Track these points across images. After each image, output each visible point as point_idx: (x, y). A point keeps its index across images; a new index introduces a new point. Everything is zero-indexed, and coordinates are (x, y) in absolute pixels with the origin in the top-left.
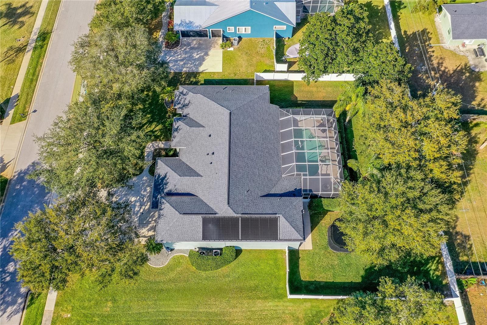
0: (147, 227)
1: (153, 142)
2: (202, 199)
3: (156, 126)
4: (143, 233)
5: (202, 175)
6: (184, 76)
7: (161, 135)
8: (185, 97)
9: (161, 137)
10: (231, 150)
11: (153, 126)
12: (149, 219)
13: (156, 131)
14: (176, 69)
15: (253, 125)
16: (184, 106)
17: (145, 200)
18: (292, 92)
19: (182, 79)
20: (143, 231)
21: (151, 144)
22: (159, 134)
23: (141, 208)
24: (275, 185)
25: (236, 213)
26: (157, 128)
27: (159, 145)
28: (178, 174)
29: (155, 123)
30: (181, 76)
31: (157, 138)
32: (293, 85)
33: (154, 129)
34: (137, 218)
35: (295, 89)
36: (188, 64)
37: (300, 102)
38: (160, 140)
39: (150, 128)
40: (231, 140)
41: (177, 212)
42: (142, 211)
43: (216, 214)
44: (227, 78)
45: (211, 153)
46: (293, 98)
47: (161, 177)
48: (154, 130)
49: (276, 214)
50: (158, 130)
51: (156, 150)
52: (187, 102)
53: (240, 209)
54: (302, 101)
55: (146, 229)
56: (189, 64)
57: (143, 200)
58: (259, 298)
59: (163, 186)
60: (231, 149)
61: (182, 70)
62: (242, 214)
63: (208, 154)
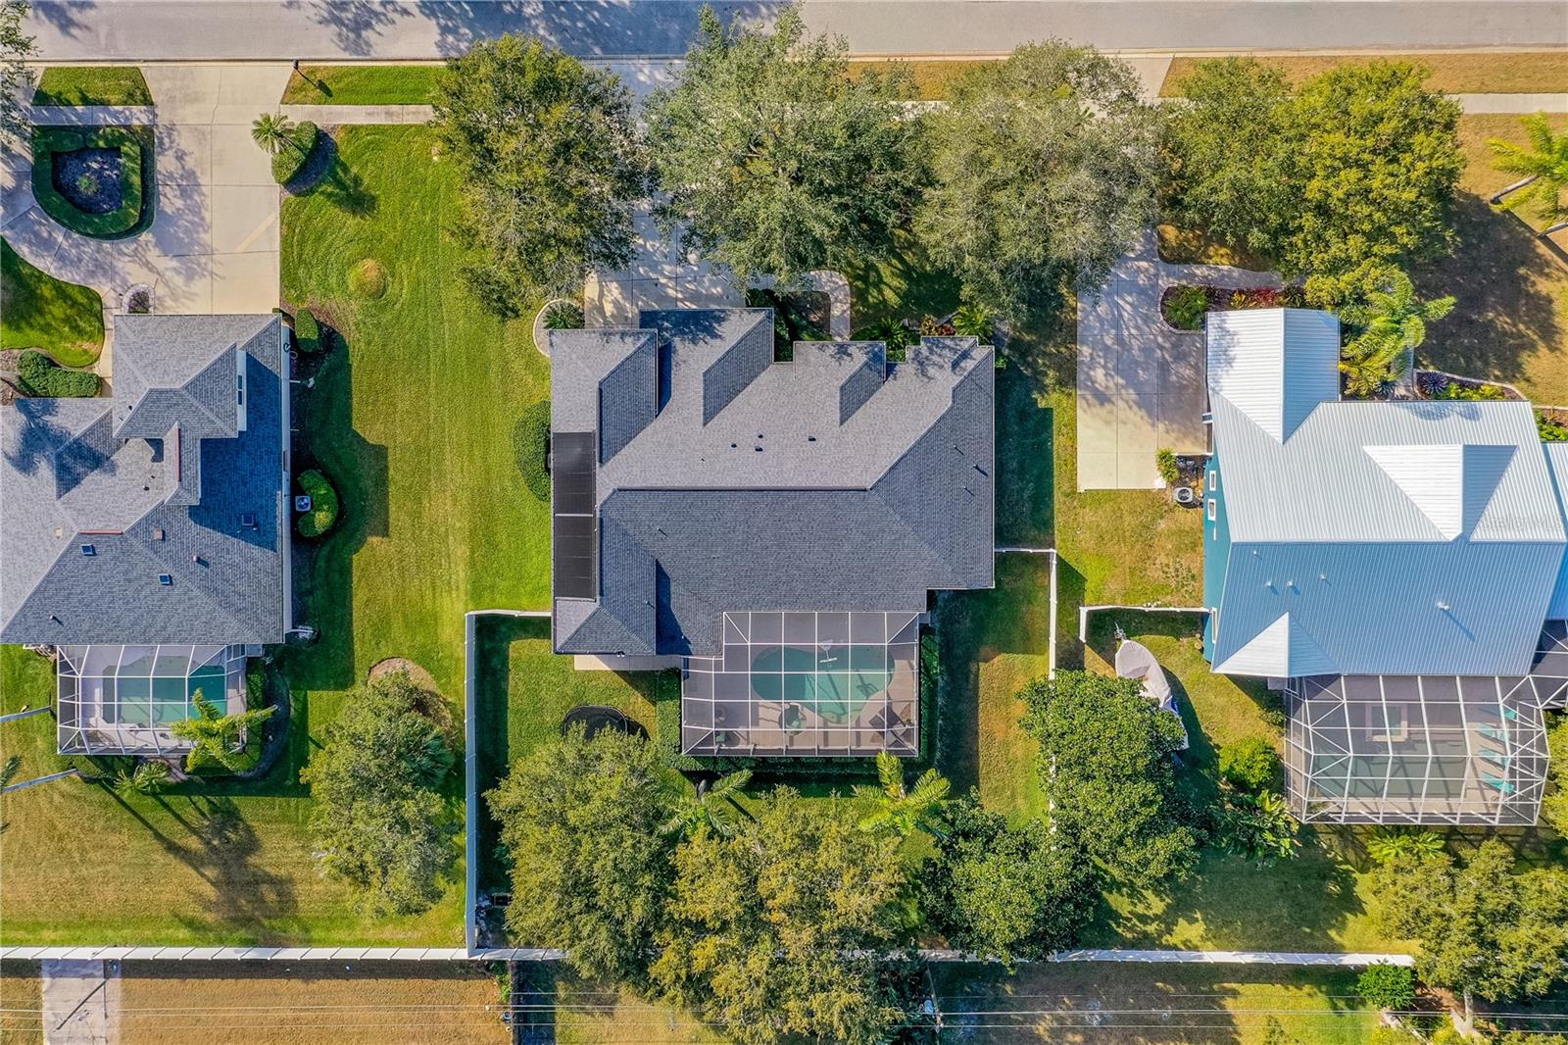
0: (623, 298)
1: (848, 288)
2: (648, 428)
3: (895, 290)
4: (610, 291)
5: (709, 425)
6: (1063, 350)
7: (869, 306)
8: (948, 366)
9: (864, 307)
10: (757, 494)
11: (895, 283)
12: (643, 301)
13: (880, 292)
14: (1087, 328)
15: (847, 548)
16: (921, 364)
17: (692, 287)
18: (1007, 647)
19: (1054, 346)
20: (613, 290)
21: (841, 283)
22: (871, 300)
23: (670, 278)
24: (695, 594)
25: (602, 506)
26: (889, 294)
27: (839, 304)
28: (713, 367)
29: (904, 286)
30: (1064, 343)
31: (860, 295)
32: (1033, 653)
33: (885, 284)
34: (645, 271)
35: (1019, 659)
36: (1105, 357)
37: (974, 670)
38: (852, 305)
39: (888, 273)
40: (786, 493)
41: (605, 375)
42: (663, 281)
43: (601, 461)
44: (1055, 473)
45: (762, 443)
46: (984, 650)
47: (715, 325)
48: (883, 287)
49: (601, 594)
50: (883, 296)
51: (825, 296)
52: (932, 371)
53: (614, 515)
54: (977, 676)
55: (619, 297)
56: (1106, 362)
57: (689, 282)
58: (473, 552)
59: (691, 332)
60: (761, 493)
61: (1082, 343)
62: (601, 520)
63: (761, 437)
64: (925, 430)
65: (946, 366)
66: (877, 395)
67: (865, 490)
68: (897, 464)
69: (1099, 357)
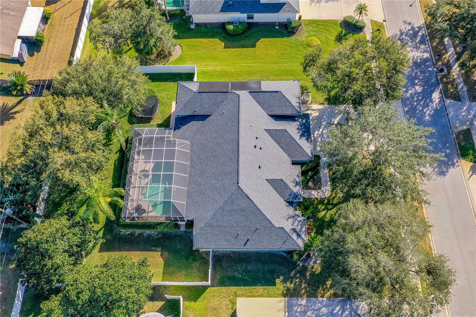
0: (313, 117)
1: (324, 197)
2: (263, 111)
3: (325, 216)
4: (315, 113)
5: (265, 131)
6: (303, 291)
7: (317, 205)
8: (293, 227)
9: (317, 203)
10: (237, 143)
11: (328, 216)
12: (312, 123)
13: (324, 210)
14: (315, 303)
15: (214, 182)
16: (294, 217)
17: (319, 139)
18: (167, 264)
19: (305, 287)
20: (316, 114)
21: (326, 194)
22: (320, 206)
23: (322, 132)
24: (198, 131)
25: (233, 92)
26: (323, 213)
27: (317, 193)
28: (288, 133)
29: (327, 220)
30: (307, 292)
31: (321, 202)
33: (327, 212)
34: (324, 124)
35: (161, 270)
36: (301, 312)
37: (158, 249)
38: (317, 199)
39: (332, 213)
40: (237, 154)
41: (284, 93)
42: (321, 130)
43: (250, 92)
44: (246, 288)
45: (258, 148)
46: (166, 254)
47: (305, 138)
48: (326, 211)
49: (199, 92)
50: (322, 211)
51: (320, 188)
52: (291, 220)
53: (230, 97)
54: (155, 251)
55: (313, 116)
56: (299, 312)
57: (321, 139)
59: (302, 129)
60: (237, 145)
61: (307, 300)
62: (228, 92)
63: (261, 148)
64: (264, 213)
65: (294, 226)
66: (279, 197)
67: (238, 184)
68: (249, 199)
69: (301, 308)
